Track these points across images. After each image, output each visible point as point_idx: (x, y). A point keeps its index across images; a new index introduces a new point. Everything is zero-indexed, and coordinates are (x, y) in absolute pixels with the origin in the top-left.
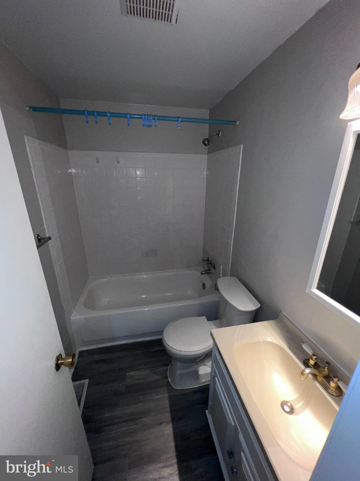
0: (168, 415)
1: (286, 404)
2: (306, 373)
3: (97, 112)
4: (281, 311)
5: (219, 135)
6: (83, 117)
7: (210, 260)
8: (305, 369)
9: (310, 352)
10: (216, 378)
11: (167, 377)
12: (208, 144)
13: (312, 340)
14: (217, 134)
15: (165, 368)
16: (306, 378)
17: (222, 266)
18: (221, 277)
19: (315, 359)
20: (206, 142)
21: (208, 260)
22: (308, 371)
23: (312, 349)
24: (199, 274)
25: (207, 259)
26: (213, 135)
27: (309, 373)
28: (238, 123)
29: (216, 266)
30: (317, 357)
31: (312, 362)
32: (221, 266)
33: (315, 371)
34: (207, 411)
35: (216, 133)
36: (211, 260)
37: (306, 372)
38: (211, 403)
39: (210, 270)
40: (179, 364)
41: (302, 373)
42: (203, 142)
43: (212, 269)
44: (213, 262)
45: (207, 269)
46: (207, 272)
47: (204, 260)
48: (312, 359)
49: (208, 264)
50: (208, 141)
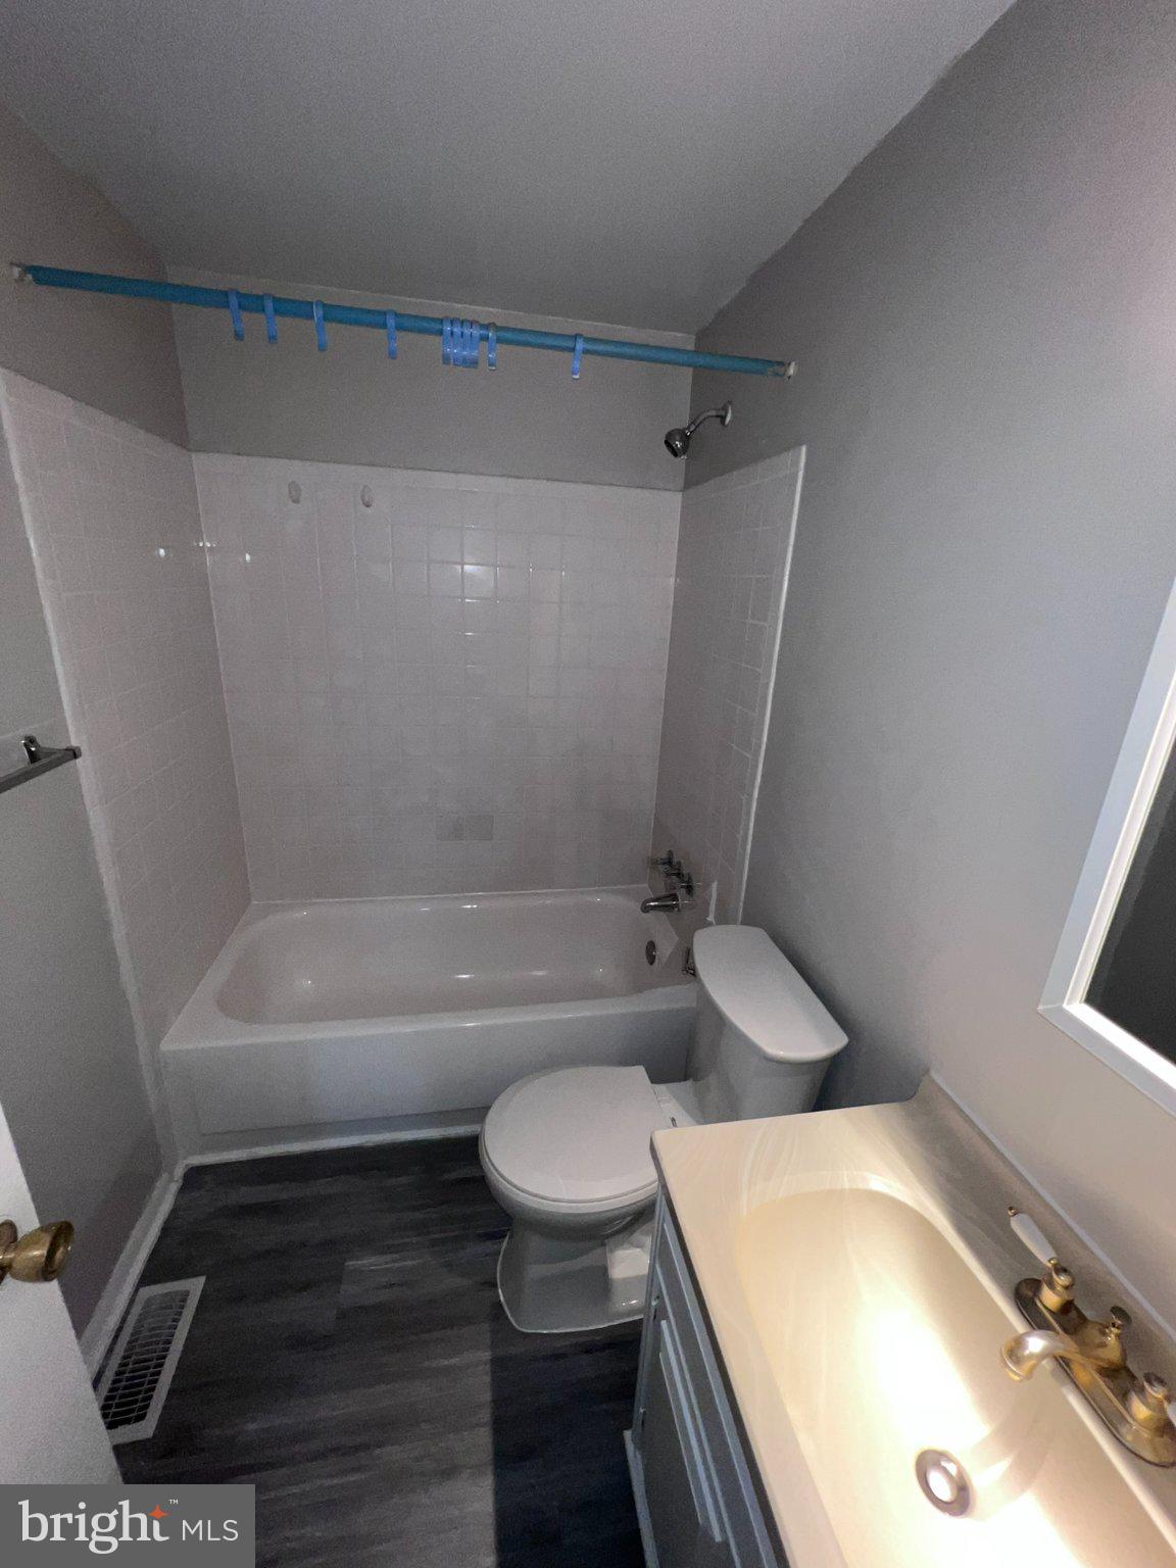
0: (481, 1440)
1: (937, 1465)
2: (1031, 1356)
3: (276, 300)
4: (927, 1071)
5: (723, 418)
6: (224, 313)
7: (675, 860)
8: (1027, 1334)
9: (1044, 1256)
10: (664, 1323)
11: (494, 1285)
12: (685, 450)
13: (1048, 1198)
14: (717, 416)
15: (489, 1246)
16: (1030, 1375)
17: (715, 886)
18: (710, 924)
19: (1066, 1288)
20: (678, 443)
21: (669, 862)
22: (1036, 1344)
23: (1052, 1240)
24: (636, 906)
25: (664, 856)
26: (702, 418)
27: (1043, 1356)
28: (791, 371)
29: (696, 884)
30: (1074, 1279)
31: (1050, 1299)
32: (713, 882)
33: (1066, 1345)
34: (628, 1434)
35: (713, 413)
36: (679, 863)
37: (1027, 1348)
38: (642, 1411)
39: (674, 897)
40: (535, 1243)
41: (1014, 1351)
42: (666, 442)
43: (681, 893)
44: (685, 872)
45: (663, 893)
46: (667, 903)
47: (654, 863)
48: (1051, 1285)
49: (668, 875)
50: (686, 439)
